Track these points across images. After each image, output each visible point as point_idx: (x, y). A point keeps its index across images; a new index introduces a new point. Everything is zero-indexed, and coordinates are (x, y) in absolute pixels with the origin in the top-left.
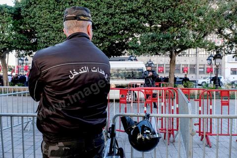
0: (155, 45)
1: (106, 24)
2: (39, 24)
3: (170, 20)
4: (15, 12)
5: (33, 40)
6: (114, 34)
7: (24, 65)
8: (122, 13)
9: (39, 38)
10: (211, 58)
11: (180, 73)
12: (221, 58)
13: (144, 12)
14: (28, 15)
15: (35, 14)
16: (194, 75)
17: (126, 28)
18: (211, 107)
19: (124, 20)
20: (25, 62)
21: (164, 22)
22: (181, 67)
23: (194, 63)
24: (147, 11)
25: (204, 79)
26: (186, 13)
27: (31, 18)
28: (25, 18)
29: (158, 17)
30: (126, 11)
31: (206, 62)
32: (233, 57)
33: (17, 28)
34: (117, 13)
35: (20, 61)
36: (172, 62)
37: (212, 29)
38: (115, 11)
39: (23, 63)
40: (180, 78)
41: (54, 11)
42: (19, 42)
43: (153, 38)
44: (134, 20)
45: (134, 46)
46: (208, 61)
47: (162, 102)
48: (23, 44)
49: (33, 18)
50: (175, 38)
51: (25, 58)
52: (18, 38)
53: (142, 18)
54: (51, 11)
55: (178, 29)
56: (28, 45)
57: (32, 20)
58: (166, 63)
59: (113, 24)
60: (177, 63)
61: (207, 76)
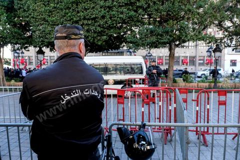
0: (154, 39)
1: (103, 17)
2: (33, 18)
3: (169, 13)
4: (8, 4)
5: (29, 34)
6: (112, 28)
7: (20, 58)
8: (120, 6)
9: (35, 32)
10: (211, 50)
11: (179, 65)
12: (220, 51)
13: (142, 5)
14: (21, 8)
15: (28, 7)
16: (193, 67)
17: (124, 22)
18: (208, 107)
19: (122, 13)
20: (21, 55)
21: (163, 15)
22: (181, 58)
23: (193, 55)
24: (146, 4)
25: (203, 71)
26: (185, 5)
27: (25, 11)
28: (18, 11)
29: (157, 10)
30: (123, 4)
31: (206, 54)
32: (233, 50)
33: (11, 22)
34: (115, 6)
35: (16, 55)
36: (172, 55)
37: (212, 23)
38: (112, 4)
39: (19, 56)
40: (180, 70)
41: (48, 4)
42: (14, 36)
43: (152, 32)
44: (132, 13)
45: (133, 40)
46: (208, 53)
47: (160, 101)
48: (18, 39)
49: (27, 11)
50: (174, 31)
51: (21, 52)
52: (12, 32)
53: (140, 11)
54: (46, 4)
55: (177, 23)
56: (23, 39)
57: (26, 13)
58: (165, 55)
59: (111, 18)
60: (176, 55)
61: (206, 68)
